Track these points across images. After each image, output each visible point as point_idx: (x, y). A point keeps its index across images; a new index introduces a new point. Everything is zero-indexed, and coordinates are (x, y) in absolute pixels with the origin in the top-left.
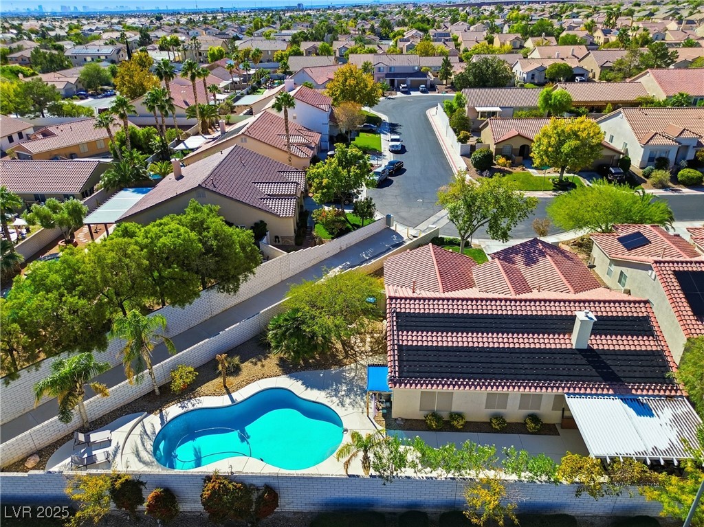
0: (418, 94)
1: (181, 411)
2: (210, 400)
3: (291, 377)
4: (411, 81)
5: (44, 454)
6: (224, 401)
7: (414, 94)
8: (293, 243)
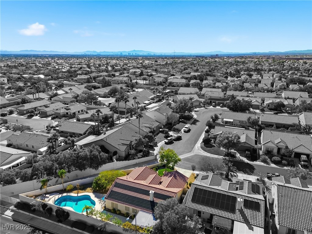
0: (219, 107)
1: (66, 195)
2: (73, 194)
3: (93, 194)
4: (218, 102)
5: (36, 196)
6: (76, 195)
7: (217, 107)
8: (124, 159)
